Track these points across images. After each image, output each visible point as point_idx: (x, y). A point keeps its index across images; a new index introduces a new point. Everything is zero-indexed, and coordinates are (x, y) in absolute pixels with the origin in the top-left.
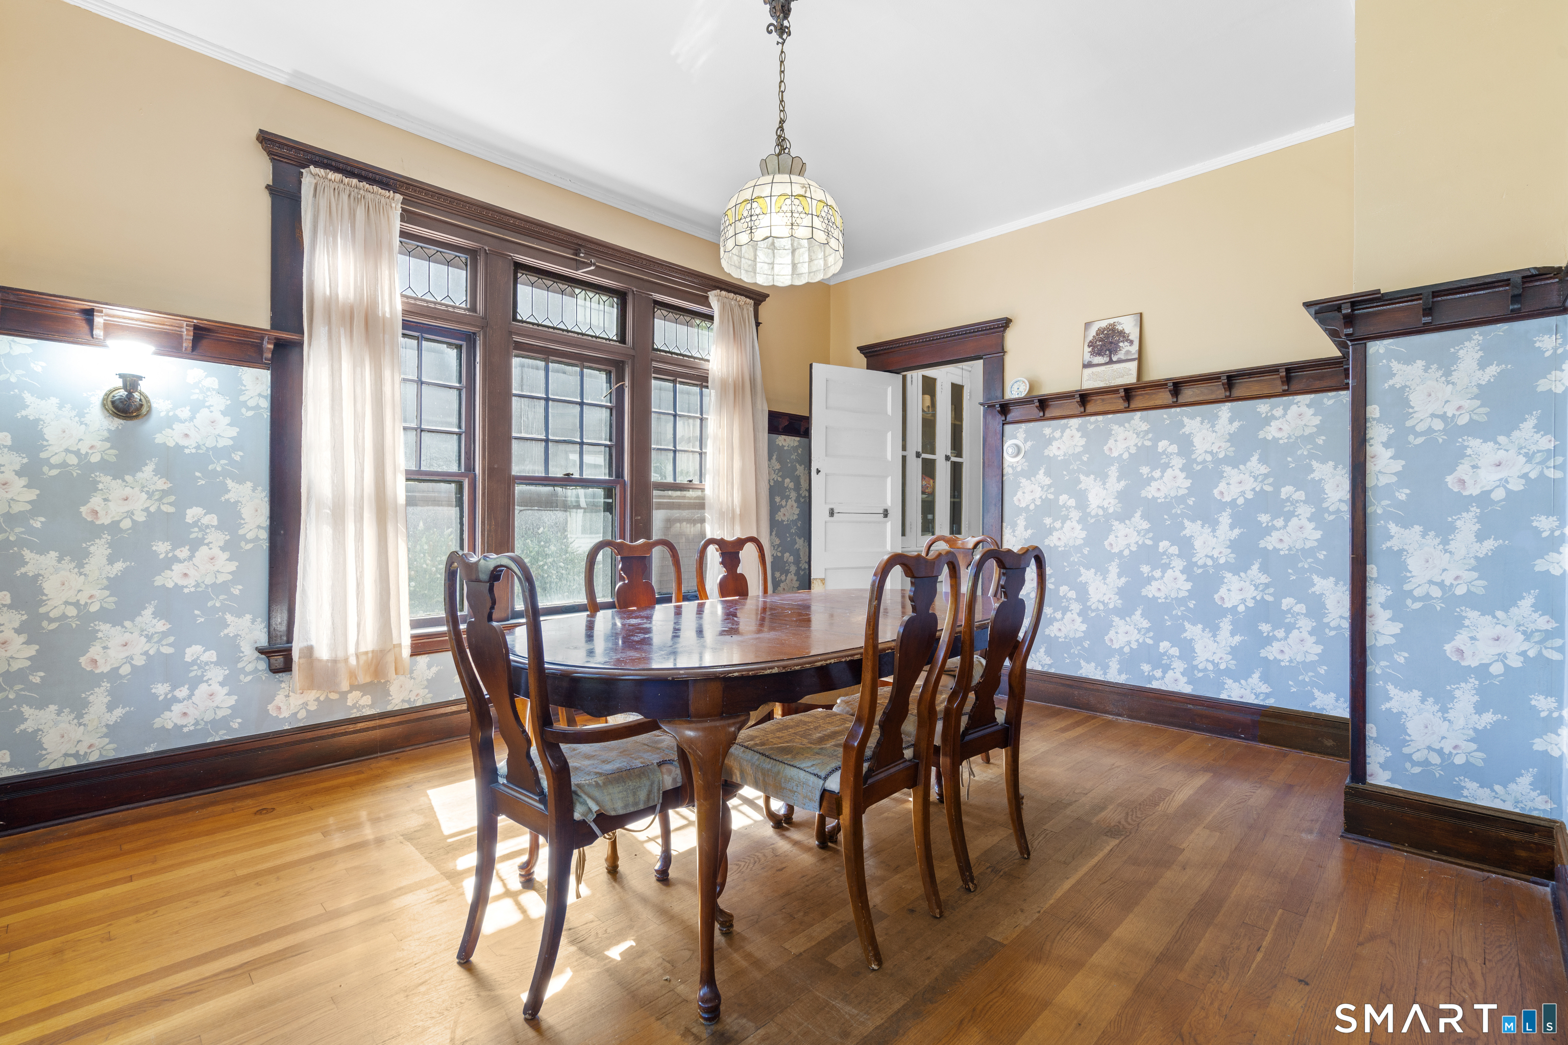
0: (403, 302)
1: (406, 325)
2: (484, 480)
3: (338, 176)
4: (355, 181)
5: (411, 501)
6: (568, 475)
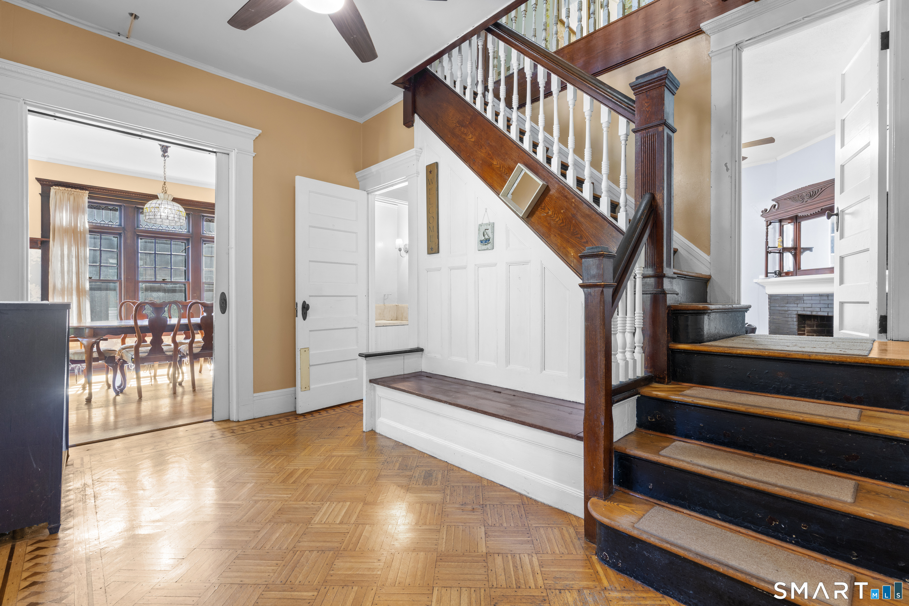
0: (89, 225)
1: (90, 231)
2: (124, 282)
3: (63, 188)
4: (69, 189)
5: (91, 289)
6: (164, 280)
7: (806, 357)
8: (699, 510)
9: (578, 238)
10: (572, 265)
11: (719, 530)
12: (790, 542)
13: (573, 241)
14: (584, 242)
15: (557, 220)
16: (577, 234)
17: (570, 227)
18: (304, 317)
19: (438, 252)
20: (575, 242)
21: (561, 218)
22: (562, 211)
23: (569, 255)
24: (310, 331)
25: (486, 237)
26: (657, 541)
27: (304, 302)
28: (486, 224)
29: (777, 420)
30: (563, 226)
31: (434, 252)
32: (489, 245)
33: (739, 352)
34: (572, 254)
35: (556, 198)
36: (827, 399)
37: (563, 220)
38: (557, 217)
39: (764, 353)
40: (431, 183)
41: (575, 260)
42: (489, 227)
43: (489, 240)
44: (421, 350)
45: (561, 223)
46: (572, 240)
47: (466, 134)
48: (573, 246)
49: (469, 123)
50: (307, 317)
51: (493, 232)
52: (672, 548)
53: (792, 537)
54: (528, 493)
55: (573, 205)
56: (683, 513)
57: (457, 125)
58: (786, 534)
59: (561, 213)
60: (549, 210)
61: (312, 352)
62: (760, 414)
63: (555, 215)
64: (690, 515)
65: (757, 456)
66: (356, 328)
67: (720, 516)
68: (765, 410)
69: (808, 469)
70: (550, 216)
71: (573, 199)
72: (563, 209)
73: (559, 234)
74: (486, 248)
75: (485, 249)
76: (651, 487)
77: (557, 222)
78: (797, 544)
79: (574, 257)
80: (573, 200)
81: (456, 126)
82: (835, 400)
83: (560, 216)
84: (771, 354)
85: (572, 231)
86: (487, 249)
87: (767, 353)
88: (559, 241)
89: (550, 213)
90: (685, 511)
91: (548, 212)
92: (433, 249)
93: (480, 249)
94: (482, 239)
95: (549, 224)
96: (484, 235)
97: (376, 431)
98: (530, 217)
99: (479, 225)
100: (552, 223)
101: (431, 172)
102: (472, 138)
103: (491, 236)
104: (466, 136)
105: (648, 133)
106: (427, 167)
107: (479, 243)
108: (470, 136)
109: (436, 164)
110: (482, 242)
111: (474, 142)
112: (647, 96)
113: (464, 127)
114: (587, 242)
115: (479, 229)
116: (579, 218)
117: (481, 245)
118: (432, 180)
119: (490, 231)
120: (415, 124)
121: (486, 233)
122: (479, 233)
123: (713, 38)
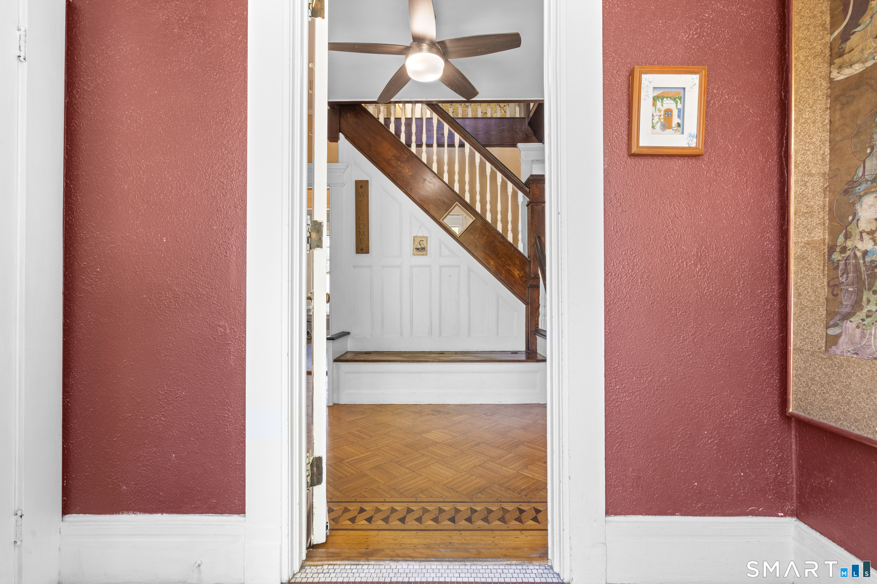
13: (493, 256)
15: (482, 242)
17: (491, 247)
19: (369, 253)
25: (423, 246)
28: (422, 237)
30: (486, 246)
31: (364, 252)
32: (425, 252)
34: (492, 264)
35: (481, 228)
37: (485, 243)
40: (362, 196)
41: (494, 267)
42: (423, 239)
43: (425, 249)
44: (348, 333)
47: (403, 168)
48: (493, 259)
49: (406, 160)
51: (427, 243)
55: (493, 235)
57: (393, 158)
59: (484, 238)
60: (476, 235)
63: (480, 239)
70: (477, 239)
72: (486, 236)
73: (483, 251)
81: (391, 158)
83: (484, 240)
85: (492, 250)
86: (423, 255)
88: (483, 255)
89: (477, 237)
91: (475, 237)
92: (362, 250)
93: (416, 254)
94: (417, 247)
95: (476, 244)
96: (420, 245)
97: (340, 403)
98: (461, 237)
99: (414, 237)
100: (478, 243)
101: (361, 187)
102: (409, 172)
103: (426, 246)
104: (403, 169)
105: (537, 205)
106: (356, 181)
107: (415, 249)
108: (407, 171)
109: (367, 182)
110: (418, 249)
111: (411, 176)
112: (537, 186)
113: (400, 161)
114: (501, 258)
115: (414, 240)
116: (497, 243)
117: (416, 252)
118: (363, 194)
119: (424, 242)
120: (339, 141)
121: (421, 244)
122: (414, 243)
123: (522, 153)
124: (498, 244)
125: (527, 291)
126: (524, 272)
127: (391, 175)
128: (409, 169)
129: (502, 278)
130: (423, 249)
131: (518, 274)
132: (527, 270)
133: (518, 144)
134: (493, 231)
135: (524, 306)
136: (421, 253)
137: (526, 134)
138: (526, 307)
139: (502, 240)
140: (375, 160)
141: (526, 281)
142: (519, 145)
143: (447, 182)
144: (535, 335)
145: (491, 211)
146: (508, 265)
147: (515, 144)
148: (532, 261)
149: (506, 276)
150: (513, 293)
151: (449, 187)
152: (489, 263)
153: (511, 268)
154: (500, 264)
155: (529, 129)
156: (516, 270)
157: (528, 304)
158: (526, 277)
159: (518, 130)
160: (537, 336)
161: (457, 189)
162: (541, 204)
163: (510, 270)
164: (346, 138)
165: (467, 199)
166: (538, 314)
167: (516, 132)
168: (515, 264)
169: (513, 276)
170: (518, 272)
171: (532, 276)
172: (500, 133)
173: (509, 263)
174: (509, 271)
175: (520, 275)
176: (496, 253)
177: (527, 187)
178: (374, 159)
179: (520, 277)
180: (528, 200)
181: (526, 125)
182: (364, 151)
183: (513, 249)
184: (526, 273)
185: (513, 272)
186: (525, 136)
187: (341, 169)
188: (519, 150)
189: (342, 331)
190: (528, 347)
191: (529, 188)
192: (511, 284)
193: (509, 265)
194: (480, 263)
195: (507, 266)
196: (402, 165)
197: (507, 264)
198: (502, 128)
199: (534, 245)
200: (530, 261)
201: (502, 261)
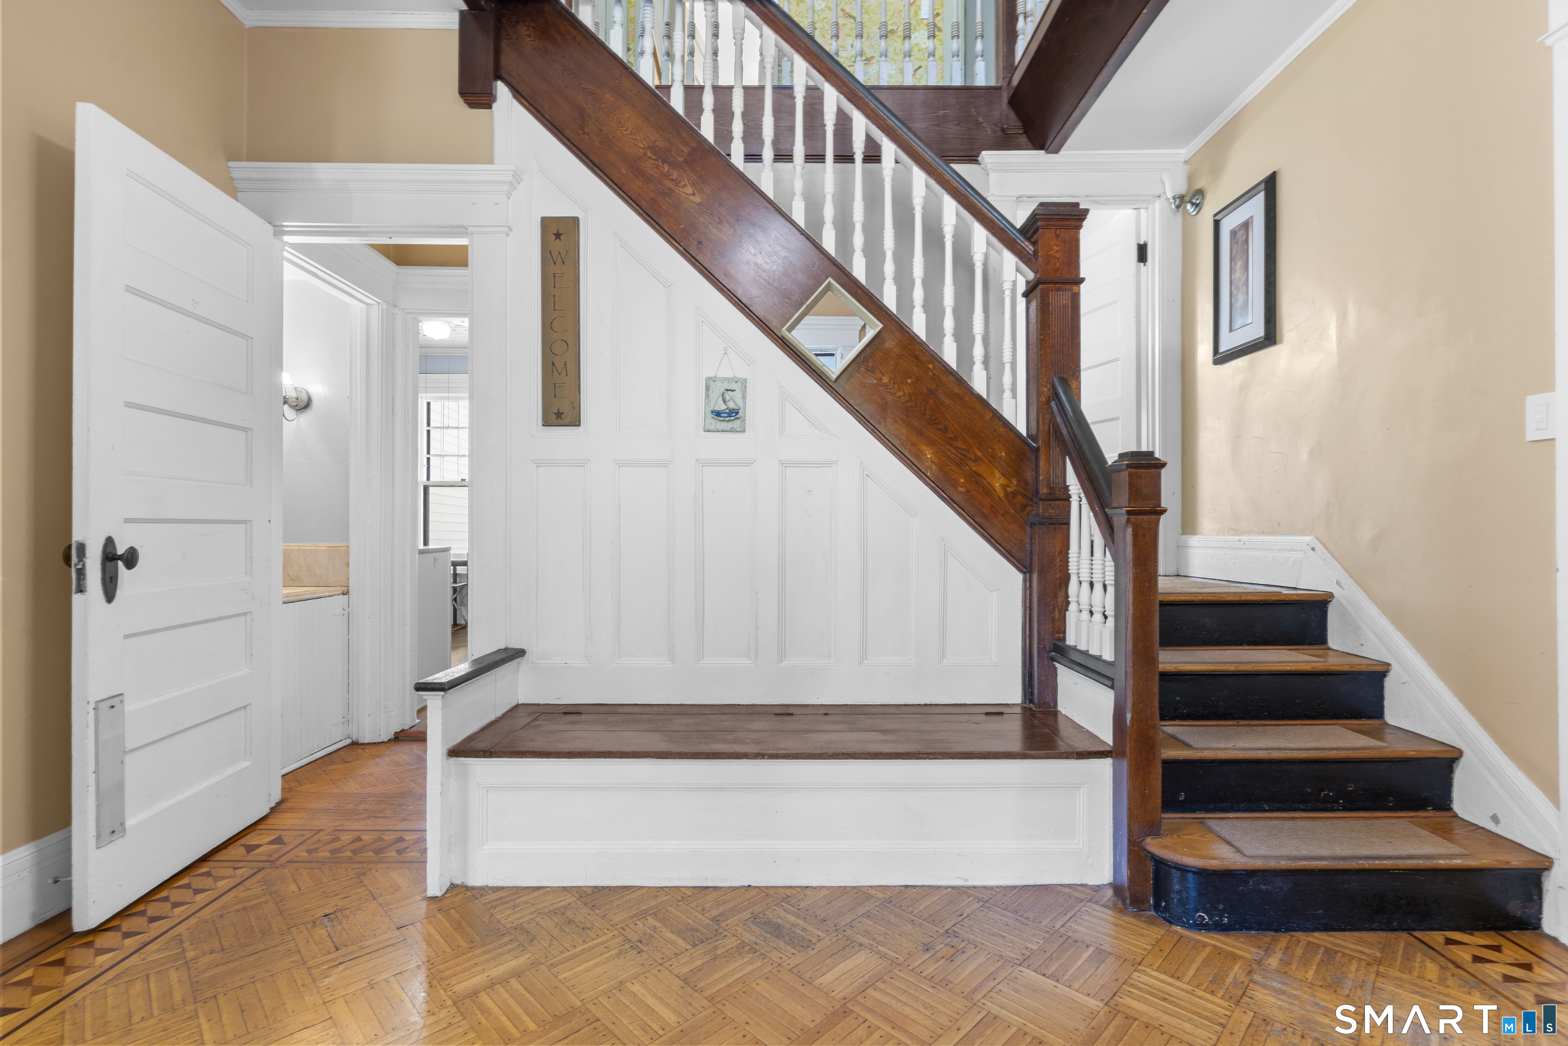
7: (1236, 598)
8: (1243, 808)
9: (940, 430)
10: (928, 474)
11: (1288, 824)
12: (1338, 810)
13: (931, 434)
14: (951, 439)
15: (900, 394)
16: (937, 423)
17: (925, 410)
18: (110, 594)
19: (579, 425)
20: (933, 436)
21: (906, 391)
22: (909, 381)
23: (924, 457)
24: (127, 637)
25: (731, 405)
26: (1289, 862)
27: (109, 542)
28: (729, 380)
29: (1263, 675)
30: (911, 407)
31: (566, 421)
32: (738, 422)
33: (1172, 598)
34: (929, 456)
35: (897, 355)
36: (1249, 644)
37: (910, 396)
38: (899, 390)
39: (1197, 598)
40: (559, 261)
41: (934, 467)
42: (733, 386)
43: (737, 413)
44: (520, 653)
45: (907, 401)
46: (928, 432)
47: (676, 182)
48: (931, 443)
49: (686, 161)
50: (118, 592)
51: (744, 398)
52: (1310, 863)
53: (1339, 803)
54: (966, 880)
55: (930, 374)
56: (1230, 818)
57: (649, 154)
58: (1334, 803)
59: (907, 383)
60: (883, 375)
61: (130, 706)
62: (1249, 671)
63: (896, 386)
64: (1237, 818)
65: (1242, 722)
66: (245, 614)
67: (1268, 806)
68: (1254, 665)
69: (1297, 725)
70: (885, 385)
71: (929, 363)
72: (910, 378)
73: (902, 420)
74: (728, 428)
75: (725, 429)
76: (1182, 798)
77: (899, 397)
78: (1345, 809)
79: (932, 462)
80: (931, 366)
81: (645, 154)
82: (1256, 643)
83: (905, 389)
84: (1204, 598)
85: (928, 417)
86: (732, 430)
87: (1200, 598)
88: (904, 431)
89: (885, 380)
90: (1231, 815)
91: (881, 379)
92: (559, 415)
93: (712, 427)
94: (717, 408)
95: (883, 399)
96: (724, 401)
97: (471, 883)
98: (841, 380)
99: (708, 379)
100: (889, 398)
101: (558, 236)
102: (694, 194)
103: (741, 405)
104: (677, 185)
105: (1058, 290)
106: (544, 219)
107: (710, 415)
108: (689, 190)
109: (575, 221)
110: (718, 414)
111: (699, 204)
112: (1057, 236)
113: (669, 164)
114: (955, 439)
115: (707, 388)
116: (942, 397)
117: (713, 421)
118: (563, 255)
119: (737, 395)
120: (495, 105)
121: (727, 398)
122: (707, 396)
123: (993, 176)
124: (947, 401)
125: (1029, 533)
126: (1018, 481)
127: (644, 204)
128: (693, 185)
129: (958, 498)
130: (733, 413)
131: (1004, 487)
132: (1029, 474)
133: (984, 153)
134: (931, 362)
135: (1016, 578)
136: (728, 426)
137: (1003, 130)
138: (1025, 580)
139: (956, 389)
140: (597, 161)
141: (1024, 507)
142: (987, 156)
143: (802, 225)
144: (1053, 659)
145: (926, 307)
146: (975, 461)
147: (973, 154)
148: (1042, 450)
149: (968, 491)
150: (988, 540)
151: (808, 237)
152: (919, 455)
153: (982, 469)
154: (953, 456)
155: (1012, 115)
156: (998, 475)
157: (1031, 572)
158: (1025, 496)
159: (981, 120)
160: (1057, 665)
161: (829, 243)
162: (1069, 286)
163: (979, 475)
164: (515, 97)
165: (859, 270)
166: (1060, 599)
167: (978, 124)
168: (992, 456)
169: (988, 491)
170: (1003, 481)
171: (1044, 491)
172: (937, 125)
173: (976, 456)
174: (976, 479)
175: (1009, 490)
176: (941, 427)
177: (1029, 239)
178: (593, 157)
179: (1007, 495)
180: (1031, 275)
181: (1002, 107)
182: (568, 133)
183: (989, 416)
184: (1026, 483)
185: (989, 479)
186: (1000, 133)
187: (499, 182)
188: (985, 170)
189: (503, 647)
190: (1032, 693)
191: (1034, 244)
192: (984, 516)
193: (976, 459)
194: (894, 454)
195: (971, 463)
196: (675, 175)
197: (973, 457)
198: (941, 112)
199: (1048, 402)
200: (1037, 450)
201: (957, 448)
